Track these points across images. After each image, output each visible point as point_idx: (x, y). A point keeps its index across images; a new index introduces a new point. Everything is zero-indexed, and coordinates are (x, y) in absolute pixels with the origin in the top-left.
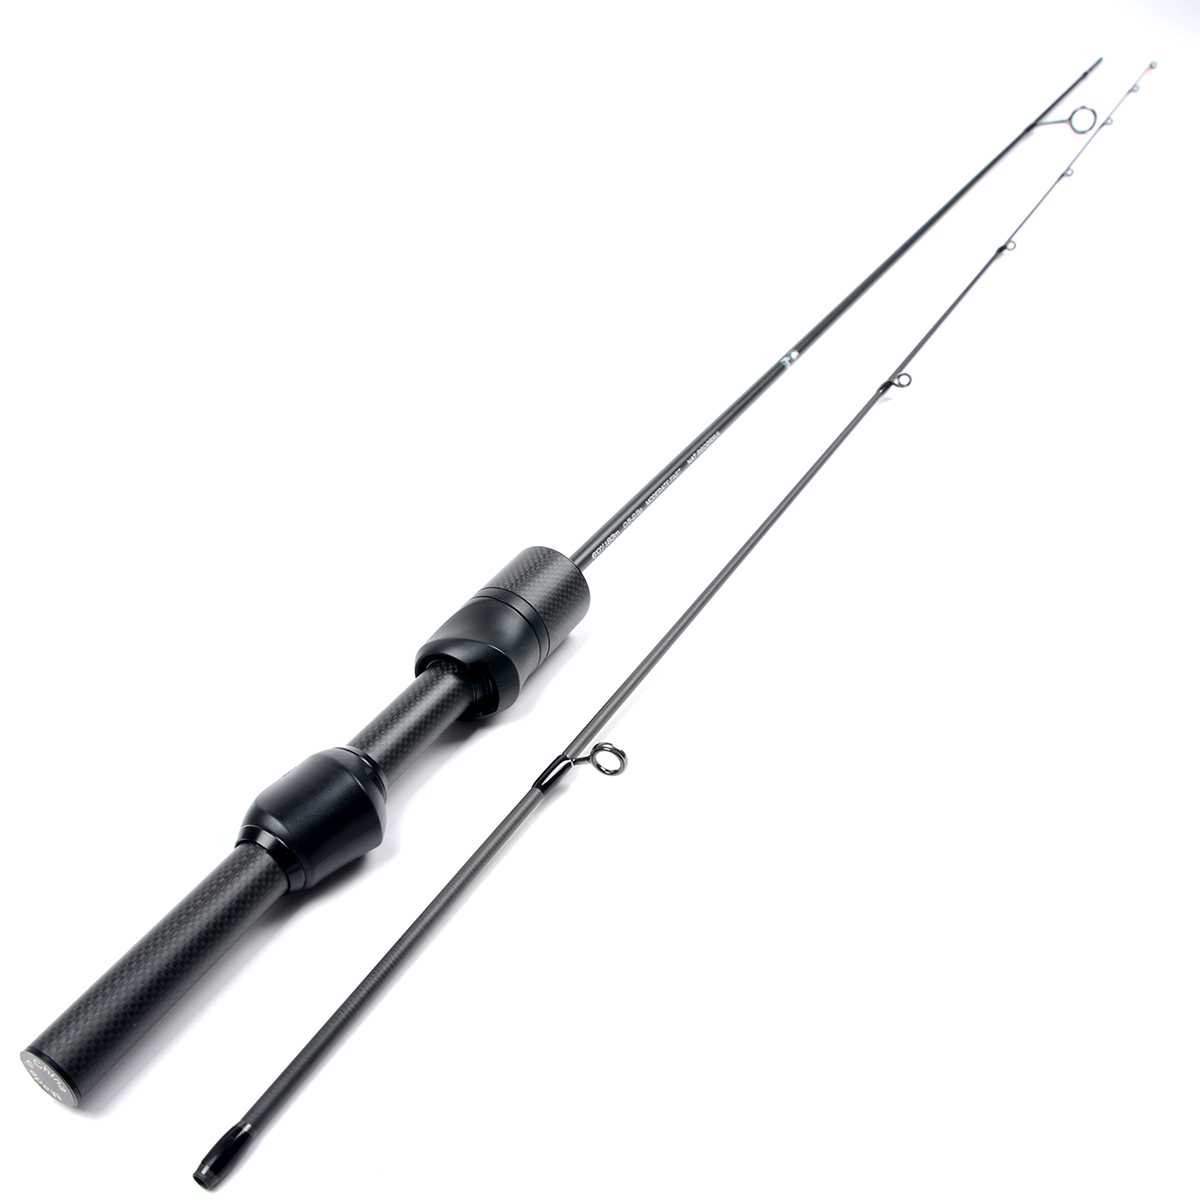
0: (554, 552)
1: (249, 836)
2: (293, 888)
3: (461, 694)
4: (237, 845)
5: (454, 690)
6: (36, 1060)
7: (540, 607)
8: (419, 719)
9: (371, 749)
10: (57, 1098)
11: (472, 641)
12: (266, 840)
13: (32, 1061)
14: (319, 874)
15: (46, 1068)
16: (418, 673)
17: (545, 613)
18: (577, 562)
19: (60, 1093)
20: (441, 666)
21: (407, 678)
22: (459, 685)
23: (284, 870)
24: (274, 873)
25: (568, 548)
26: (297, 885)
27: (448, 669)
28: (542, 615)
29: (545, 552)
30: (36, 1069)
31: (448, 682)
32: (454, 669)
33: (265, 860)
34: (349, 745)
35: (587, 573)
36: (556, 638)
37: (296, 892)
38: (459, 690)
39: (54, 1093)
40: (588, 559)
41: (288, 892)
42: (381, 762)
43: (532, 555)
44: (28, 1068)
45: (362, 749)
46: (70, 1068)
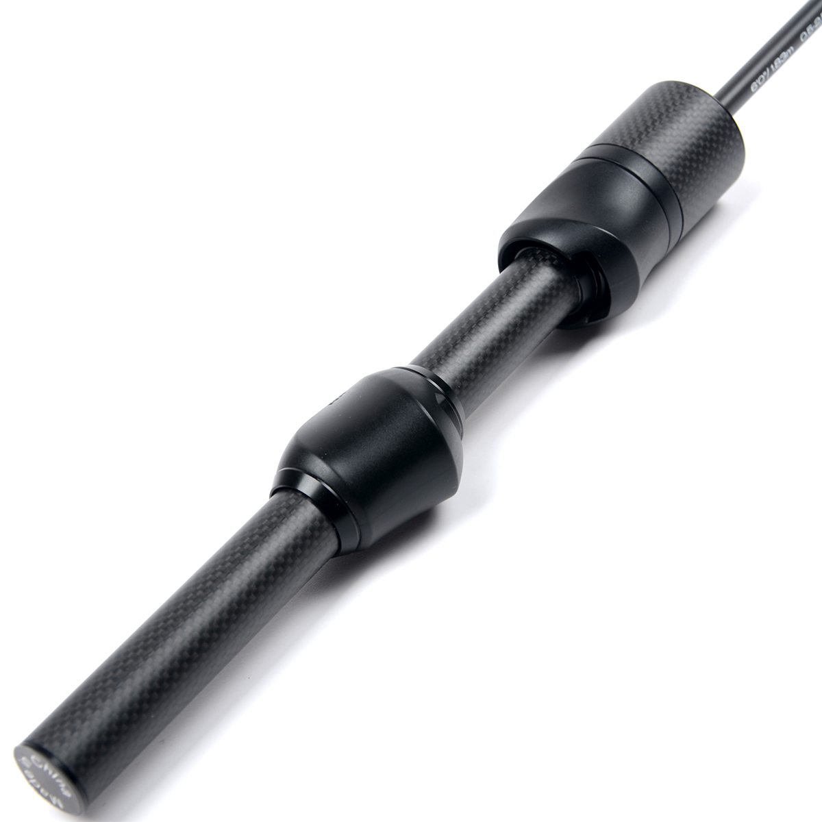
0: (696, 90)
1: (288, 482)
2: (345, 547)
3: (561, 294)
4: (273, 493)
5: (552, 288)
6: (35, 757)
7: (671, 172)
8: (504, 329)
9: (443, 368)
10: (57, 806)
11: (575, 222)
12: (308, 486)
13: (29, 758)
14: (378, 531)
15: (47, 767)
16: (502, 267)
17: (677, 180)
18: (725, 102)
19: (63, 799)
20: (534, 255)
21: (488, 274)
22: (559, 281)
23: (334, 526)
24: (320, 529)
25: (712, 82)
26: (350, 543)
27: (544, 260)
28: (674, 184)
29: (683, 90)
30: (34, 769)
31: (544, 276)
32: (551, 260)
33: (308, 513)
34: (414, 363)
35: (739, 117)
36: (693, 211)
37: (348, 553)
38: (558, 288)
39: (54, 800)
40: (745, 93)
41: (338, 553)
42: (455, 386)
43: (663, 95)
44: (22, 768)
45: (430, 370)
46: (77, 766)
